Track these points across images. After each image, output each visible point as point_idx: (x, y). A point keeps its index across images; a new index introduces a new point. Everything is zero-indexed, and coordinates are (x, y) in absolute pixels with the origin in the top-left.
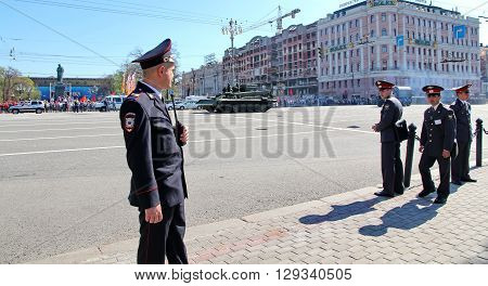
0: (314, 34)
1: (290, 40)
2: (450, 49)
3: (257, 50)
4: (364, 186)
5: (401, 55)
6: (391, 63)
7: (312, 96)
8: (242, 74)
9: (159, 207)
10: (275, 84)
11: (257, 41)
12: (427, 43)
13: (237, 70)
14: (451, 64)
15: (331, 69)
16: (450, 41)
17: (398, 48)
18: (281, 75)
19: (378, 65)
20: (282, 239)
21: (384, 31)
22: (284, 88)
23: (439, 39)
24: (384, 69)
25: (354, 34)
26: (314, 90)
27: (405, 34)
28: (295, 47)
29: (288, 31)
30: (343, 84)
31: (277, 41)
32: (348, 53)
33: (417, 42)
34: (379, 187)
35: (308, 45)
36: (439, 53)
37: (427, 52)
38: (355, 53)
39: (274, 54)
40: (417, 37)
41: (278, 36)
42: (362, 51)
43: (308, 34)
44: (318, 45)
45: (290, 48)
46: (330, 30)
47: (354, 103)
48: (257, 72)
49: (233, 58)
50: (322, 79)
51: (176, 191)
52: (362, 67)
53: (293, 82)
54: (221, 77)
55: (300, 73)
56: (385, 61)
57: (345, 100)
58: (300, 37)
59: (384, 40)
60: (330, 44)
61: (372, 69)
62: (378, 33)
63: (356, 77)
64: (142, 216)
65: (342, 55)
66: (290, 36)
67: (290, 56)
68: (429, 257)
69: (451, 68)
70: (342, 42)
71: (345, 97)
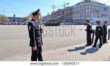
0: (72, 9)
1: (67, 10)
2: (103, 13)
3: (59, 12)
4: (83, 43)
5: (92, 14)
6: (89, 16)
7: (71, 23)
8: (56, 17)
9: (36, 47)
10: (63, 20)
11: (59, 10)
12: (98, 11)
13: (55, 16)
14: (103, 16)
15: (76, 16)
16: (103, 11)
17: (91, 12)
18: (65, 18)
19: (87, 16)
20: (64, 55)
21: (88, 8)
22: (65, 21)
23: (101, 11)
24: (88, 17)
25: (81, 9)
26: (72, 21)
27: (93, 9)
28: (68, 12)
29: (66, 8)
30: (78, 20)
31: (64, 10)
32: (80, 13)
33: (96, 11)
34: (86, 44)
35: (71, 11)
36: (101, 14)
37: (98, 13)
38: (81, 13)
39: (63, 13)
40: (96, 10)
41: (64, 9)
42: (83, 13)
43: (71, 9)
44: (73, 11)
45: (67, 12)
46: (76, 8)
47: (81, 25)
48: (59, 17)
49: (54, 14)
50: (74, 19)
51: (40, 43)
52: (83, 16)
53: (67, 19)
54: (51, 18)
55: (69, 17)
56: (88, 15)
57: (79, 24)
58: (69, 9)
59: (88, 10)
60: (76, 11)
61: (85, 17)
62: (87, 9)
63: (81, 19)
64: (32, 49)
65: (78, 14)
66: (67, 9)
67: (67, 14)
68: (97, 60)
69: (103, 17)
70: (78, 11)
71: (79, 23)
